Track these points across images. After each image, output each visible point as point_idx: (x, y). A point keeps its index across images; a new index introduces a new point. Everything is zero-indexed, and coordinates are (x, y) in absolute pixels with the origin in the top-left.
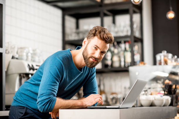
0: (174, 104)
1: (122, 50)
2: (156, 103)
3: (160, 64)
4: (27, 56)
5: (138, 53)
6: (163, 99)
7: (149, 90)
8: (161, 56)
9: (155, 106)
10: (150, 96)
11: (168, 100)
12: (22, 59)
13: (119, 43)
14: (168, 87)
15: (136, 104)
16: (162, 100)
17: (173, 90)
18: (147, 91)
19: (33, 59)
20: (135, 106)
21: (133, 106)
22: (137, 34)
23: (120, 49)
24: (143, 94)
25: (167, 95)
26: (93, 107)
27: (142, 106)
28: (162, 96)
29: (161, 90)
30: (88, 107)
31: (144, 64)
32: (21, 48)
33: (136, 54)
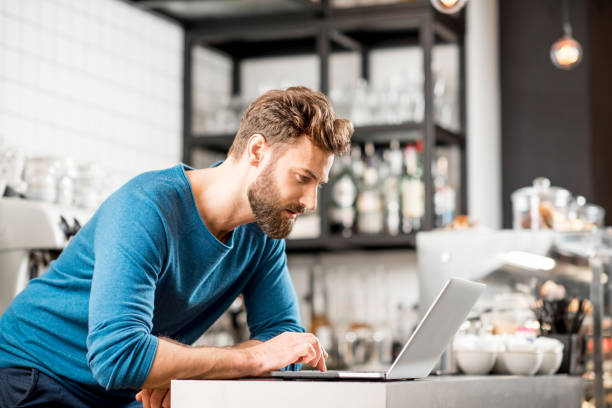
0: (573, 366)
1: (390, 175)
2: (511, 362)
3: (527, 225)
4: (58, 189)
5: (448, 183)
6: (537, 349)
7: (485, 318)
8: (528, 198)
9: (507, 373)
10: (490, 338)
11: (551, 353)
12: (39, 198)
13: (382, 147)
14: (555, 306)
15: (442, 366)
16: (533, 354)
17: (570, 316)
18: (477, 319)
19: (78, 200)
20: (438, 372)
21: (433, 374)
22: (447, 119)
23: (384, 171)
24: (467, 332)
25: (549, 334)
26: (289, 373)
27: (460, 372)
28: (531, 340)
29: (528, 318)
30: (274, 374)
31: (471, 225)
32: (38, 160)
33: (440, 189)
